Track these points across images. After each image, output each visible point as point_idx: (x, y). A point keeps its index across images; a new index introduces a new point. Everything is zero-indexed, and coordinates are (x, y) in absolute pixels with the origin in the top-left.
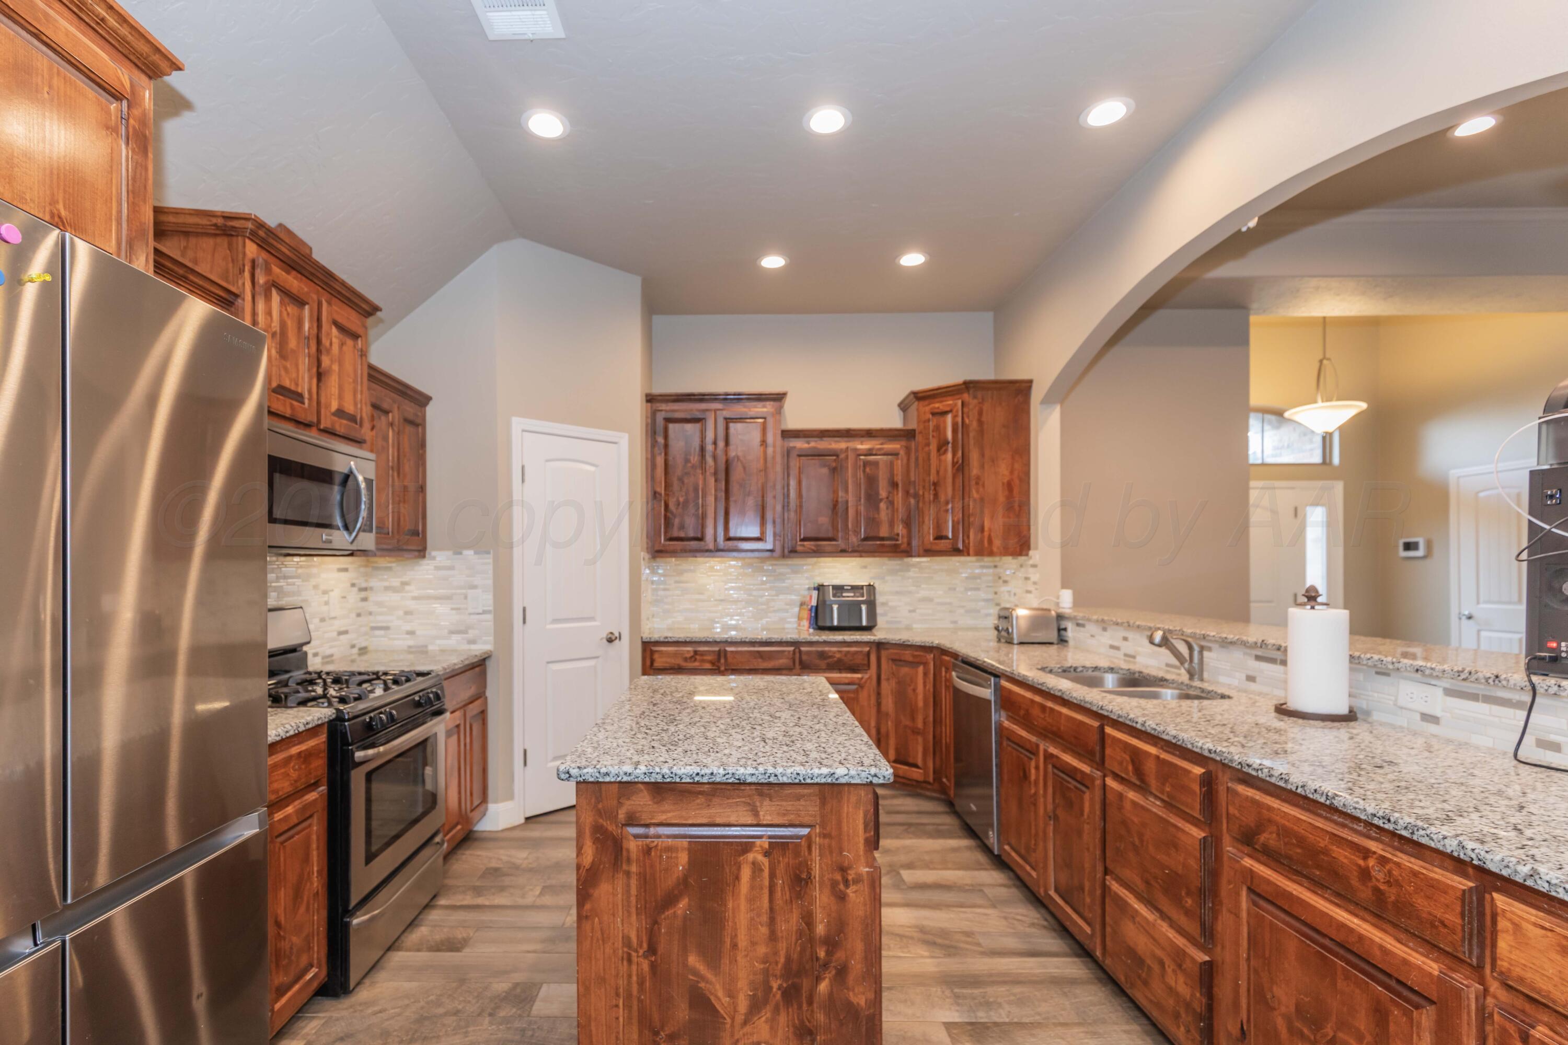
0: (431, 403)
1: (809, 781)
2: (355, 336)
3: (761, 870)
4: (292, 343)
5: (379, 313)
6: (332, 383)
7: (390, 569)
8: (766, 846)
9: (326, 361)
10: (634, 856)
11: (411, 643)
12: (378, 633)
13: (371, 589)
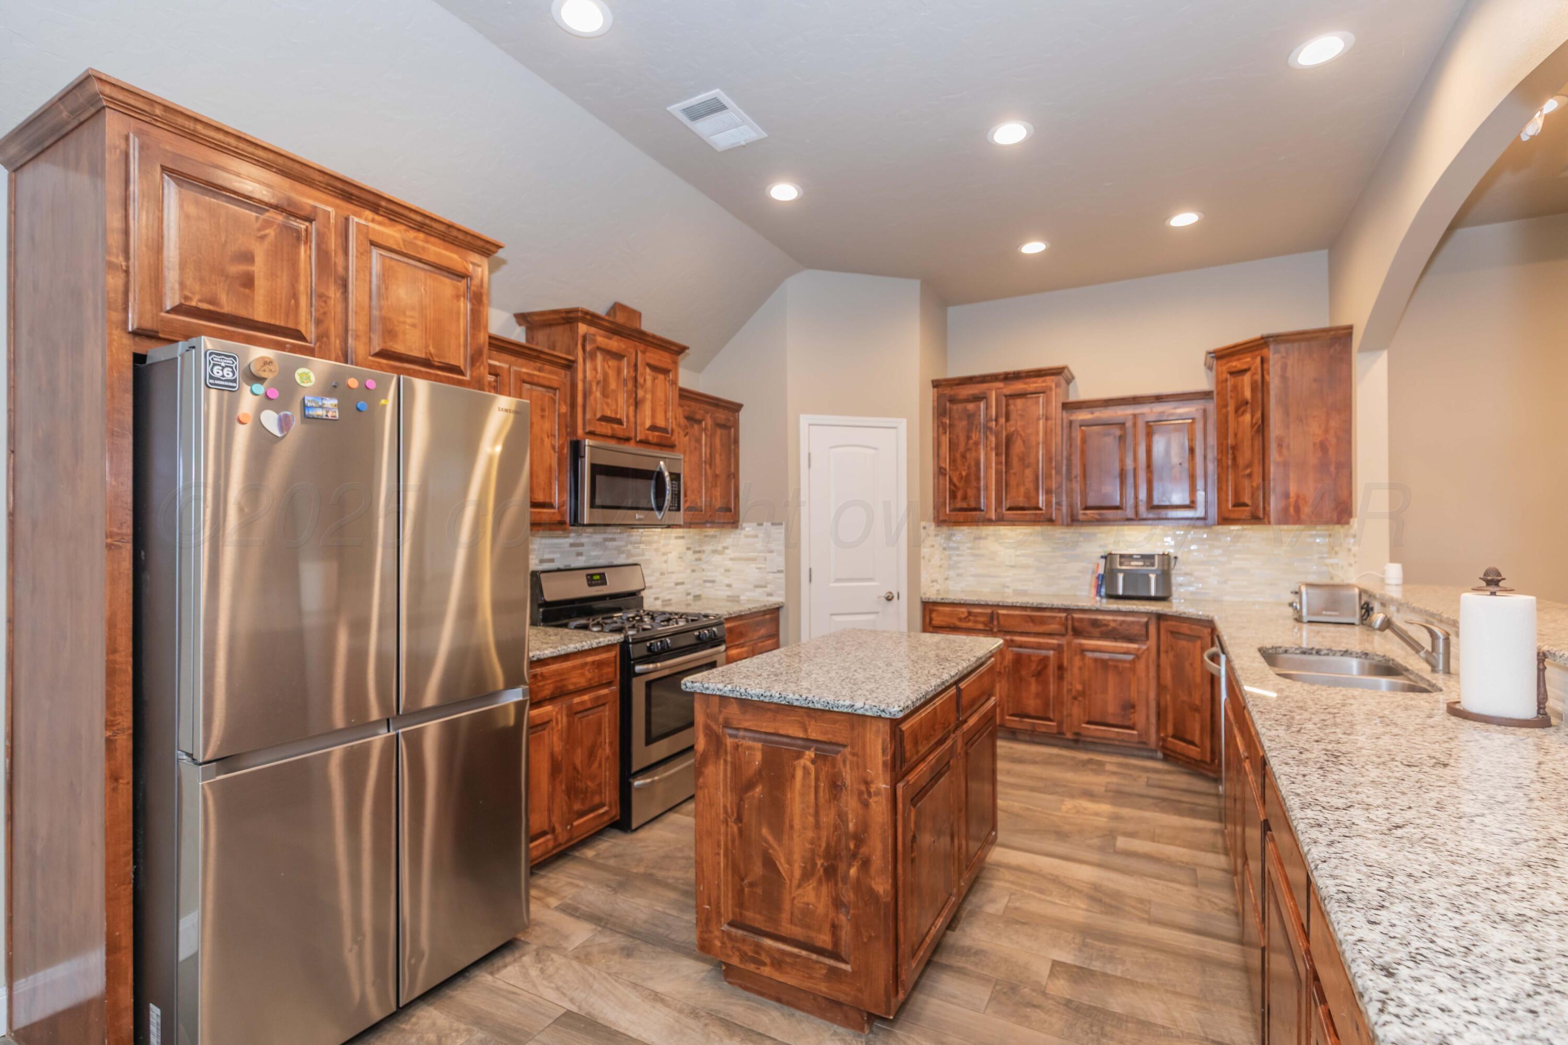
0: (743, 410)
1: (835, 709)
2: (665, 372)
3: (809, 773)
4: (613, 385)
5: (687, 351)
6: (647, 408)
7: (714, 536)
8: (813, 756)
9: (640, 393)
10: (729, 748)
11: (729, 593)
12: (708, 585)
13: (704, 551)
